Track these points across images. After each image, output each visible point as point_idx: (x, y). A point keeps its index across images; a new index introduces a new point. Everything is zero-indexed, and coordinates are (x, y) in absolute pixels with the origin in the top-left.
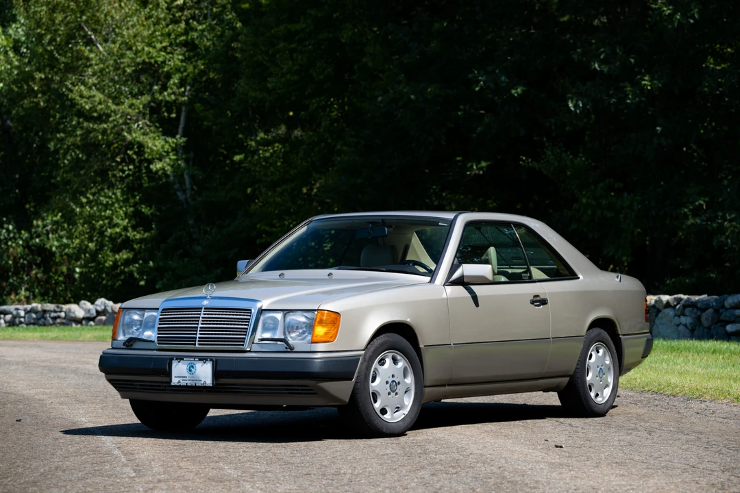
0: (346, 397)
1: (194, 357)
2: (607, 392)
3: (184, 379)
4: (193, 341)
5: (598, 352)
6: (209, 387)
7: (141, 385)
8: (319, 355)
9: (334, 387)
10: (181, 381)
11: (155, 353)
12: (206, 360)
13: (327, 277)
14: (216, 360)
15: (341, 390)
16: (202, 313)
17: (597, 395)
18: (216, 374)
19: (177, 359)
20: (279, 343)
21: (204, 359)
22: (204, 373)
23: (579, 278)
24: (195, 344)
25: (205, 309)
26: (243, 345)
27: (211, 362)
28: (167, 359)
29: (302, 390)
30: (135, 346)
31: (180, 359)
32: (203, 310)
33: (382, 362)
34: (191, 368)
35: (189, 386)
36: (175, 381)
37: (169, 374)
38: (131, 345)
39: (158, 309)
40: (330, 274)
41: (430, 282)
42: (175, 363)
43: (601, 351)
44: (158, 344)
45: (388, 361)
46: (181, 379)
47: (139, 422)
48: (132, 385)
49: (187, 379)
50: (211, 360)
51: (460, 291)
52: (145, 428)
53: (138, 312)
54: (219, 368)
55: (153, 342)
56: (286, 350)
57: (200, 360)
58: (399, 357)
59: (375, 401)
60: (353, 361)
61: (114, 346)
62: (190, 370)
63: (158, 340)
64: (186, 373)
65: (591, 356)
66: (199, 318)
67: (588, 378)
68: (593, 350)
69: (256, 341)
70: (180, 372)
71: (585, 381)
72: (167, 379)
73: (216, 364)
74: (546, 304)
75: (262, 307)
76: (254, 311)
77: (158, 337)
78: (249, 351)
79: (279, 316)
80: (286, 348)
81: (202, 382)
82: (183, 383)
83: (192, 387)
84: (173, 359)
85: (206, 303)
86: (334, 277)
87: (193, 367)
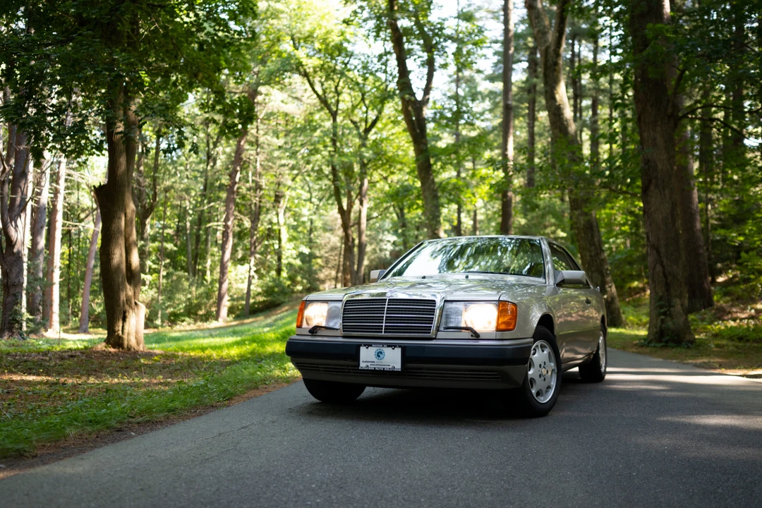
0: (520, 380)
1: (383, 345)
2: (604, 364)
3: (372, 363)
4: (379, 329)
6: (398, 372)
7: (326, 368)
9: (514, 371)
10: (369, 366)
11: (340, 339)
12: (395, 346)
16: (387, 303)
18: (406, 359)
19: (365, 345)
20: (464, 331)
21: (393, 346)
22: (392, 359)
23: (591, 288)
24: (382, 332)
25: (389, 300)
26: (429, 333)
27: (400, 349)
28: (354, 345)
29: (490, 375)
31: (368, 345)
32: (387, 301)
34: (379, 354)
35: (377, 370)
36: (363, 365)
37: (358, 359)
38: (317, 333)
39: (341, 301)
40: (466, 277)
41: (546, 283)
42: (363, 350)
44: (344, 331)
46: (369, 364)
49: (375, 363)
50: (400, 347)
54: (407, 354)
55: (338, 329)
56: (472, 338)
57: (389, 346)
61: (299, 333)
62: (379, 356)
63: (343, 328)
64: (373, 358)
65: (600, 340)
66: (384, 308)
68: (600, 336)
69: (442, 329)
70: (368, 357)
71: (599, 357)
72: (354, 364)
73: (404, 349)
74: (590, 303)
75: (444, 298)
76: (438, 302)
77: (343, 325)
78: (435, 339)
79: (461, 306)
80: (473, 336)
81: (391, 367)
82: (371, 367)
83: (380, 371)
84: (360, 345)
87: (381, 353)
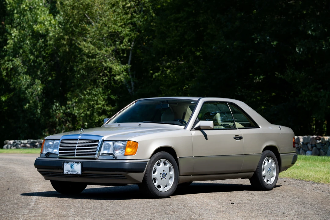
0: (141, 180)
1: (74, 161)
2: (273, 179)
4: (73, 154)
5: (268, 161)
6: (80, 175)
7: (52, 174)
8: (128, 161)
9: (134, 175)
11: (58, 159)
12: (79, 163)
13: (138, 126)
14: (83, 163)
15: (139, 177)
16: (78, 141)
17: (268, 181)
18: (83, 169)
20: (110, 155)
22: (77, 169)
23: (259, 127)
24: (74, 156)
25: (79, 140)
26: (95, 156)
27: (81, 164)
28: (62, 162)
29: (120, 176)
30: (50, 156)
31: (67, 162)
32: (78, 140)
33: (159, 164)
35: (71, 174)
36: (65, 172)
37: (63, 169)
38: (48, 156)
39: (60, 140)
40: (140, 125)
41: (184, 129)
42: (65, 164)
43: (270, 161)
44: (59, 155)
45: (162, 164)
46: (68, 171)
47: (55, 190)
48: (49, 173)
49: (70, 171)
50: (80, 163)
51: (199, 133)
52: (58, 193)
53: (52, 141)
54: (83, 167)
55: (57, 154)
56: (113, 159)
57: (76, 162)
58: (167, 162)
59: (155, 182)
60: (144, 164)
61: (41, 156)
62: (72, 167)
63: (59, 154)
64: (70, 169)
65: (265, 163)
66: (76, 144)
67: (263, 173)
68: (266, 160)
69: (101, 154)
70: (68, 168)
71: (262, 174)
72: (61, 171)
73: (83, 164)
74: (242, 139)
75: (103, 139)
76: (100, 141)
77: (59, 152)
78: (98, 159)
79: (111, 143)
80: (114, 158)
81: (77, 173)
82: (69, 173)
83: (72, 174)
84: (64, 162)
85: (79, 137)
86: (141, 126)
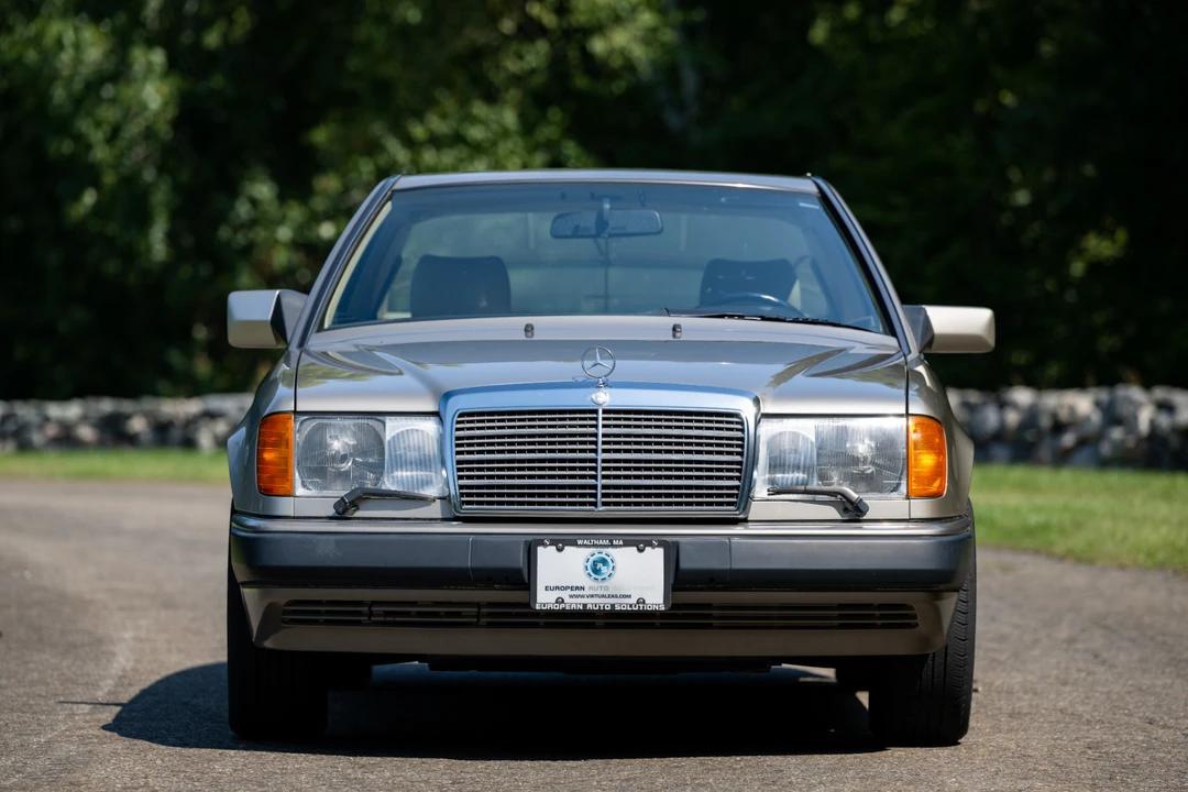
1: (610, 539)
3: (577, 593)
4: (590, 495)
6: (654, 613)
10: (567, 600)
12: (647, 544)
14: (676, 544)
16: (601, 422)
18: (678, 580)
19: (553, 543)
20: (823, 498)
21: (641, 543)
22: (639, 578)
24: (596, 504)
25: (605, 412)
26: (732, 505)
27: (660, 551)
28: (513, 543)
29: (883, 616)
31: (560, 543)
32: (601, 415)
34: (597, 566)
35: (592, 612)
36: (545, 599)
37: (526, 582)
42: (545, 555)
44: (466, 503)
46: (565, 595)
49: (586, 592)
50: (662, 544)
56: (844, 517)
57: (627, 544)
62: (596, 571)
63: (464, 495)
64: (582, 578)
66: (594, 435)
69: (760, 493)
70: (563, 577)
72: (519, 596)
73: (672, 551)
77: (462, 486)
78: (745, 520)
80: (847, 510)
81: (633, 600)
82: (573, 603)
83: (601, 612)
84: (538, 543)
87: (604, 562)
